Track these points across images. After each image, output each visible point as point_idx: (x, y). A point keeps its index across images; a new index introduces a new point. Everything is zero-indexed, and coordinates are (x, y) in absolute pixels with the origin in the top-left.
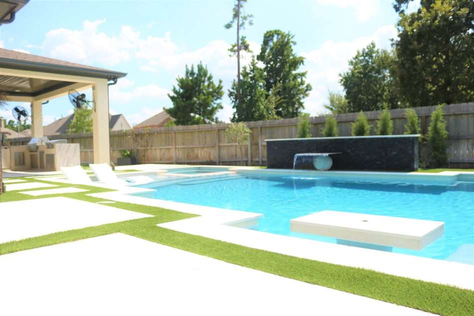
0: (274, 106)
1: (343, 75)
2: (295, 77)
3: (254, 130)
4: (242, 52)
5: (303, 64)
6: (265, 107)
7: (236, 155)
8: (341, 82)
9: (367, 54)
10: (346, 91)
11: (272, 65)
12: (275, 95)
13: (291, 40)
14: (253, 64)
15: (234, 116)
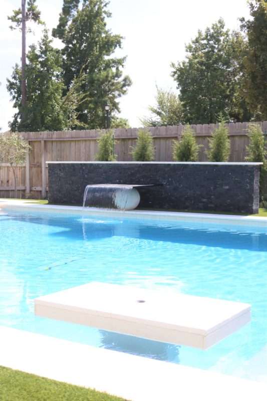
0: (75, 107)
1: (177, 66)
2: (108, 65)
3: (36, 145)
4: (30, 23)
5: (120, 46)
6: (61, 108)
7: (8, 181)
8: (173, 76)
9: (212, 37)
10: (180, 89)
11: (74, 45)
12: (77, 90)
13: (103, 10)
14: (45, 42)
15: (16, 119)
